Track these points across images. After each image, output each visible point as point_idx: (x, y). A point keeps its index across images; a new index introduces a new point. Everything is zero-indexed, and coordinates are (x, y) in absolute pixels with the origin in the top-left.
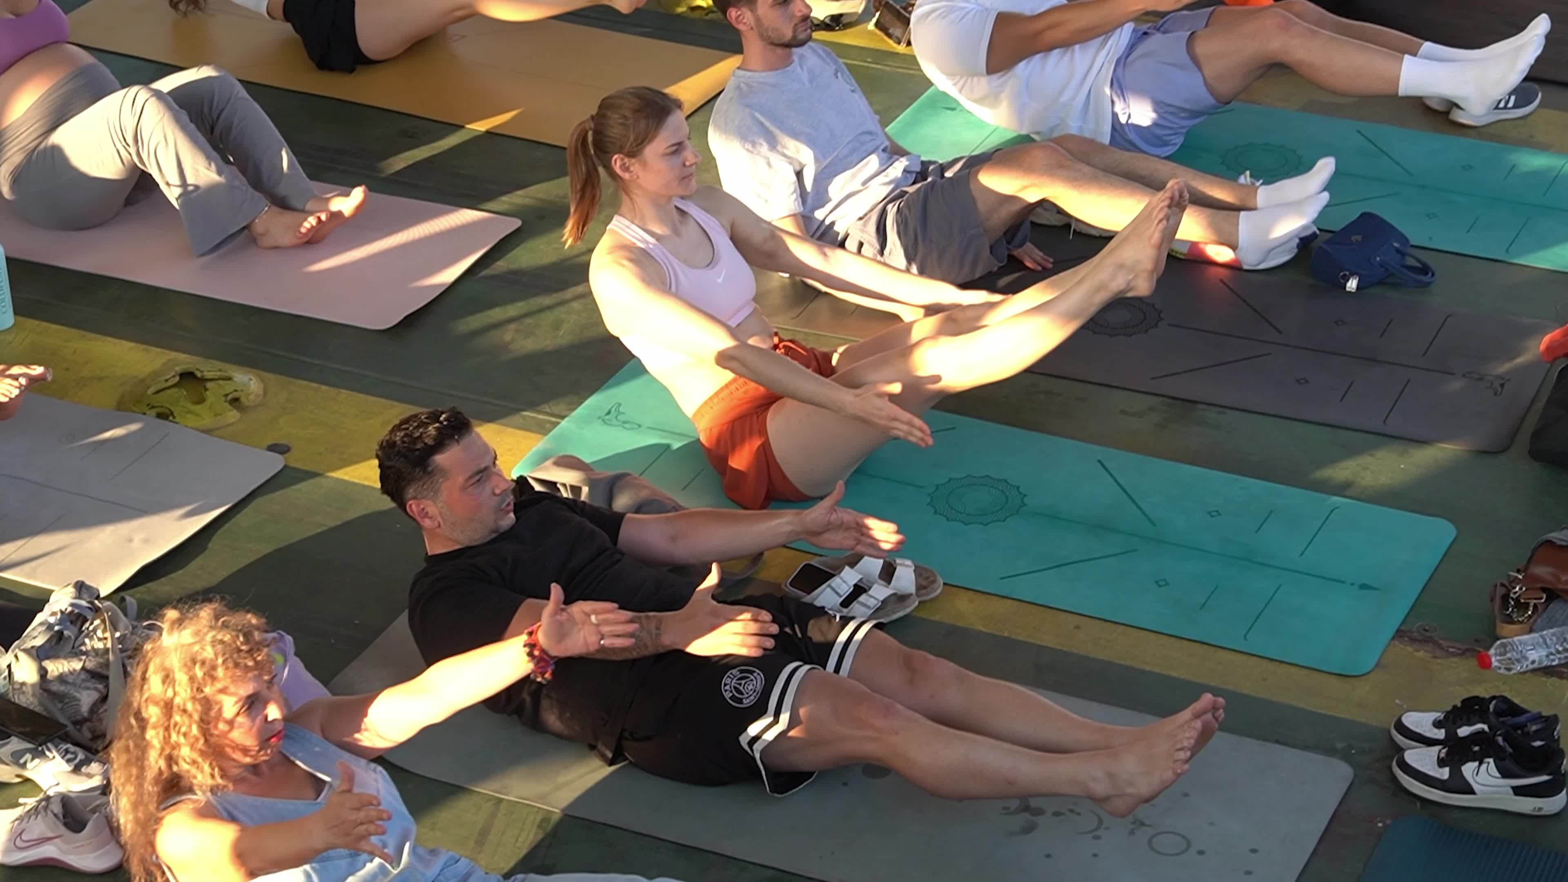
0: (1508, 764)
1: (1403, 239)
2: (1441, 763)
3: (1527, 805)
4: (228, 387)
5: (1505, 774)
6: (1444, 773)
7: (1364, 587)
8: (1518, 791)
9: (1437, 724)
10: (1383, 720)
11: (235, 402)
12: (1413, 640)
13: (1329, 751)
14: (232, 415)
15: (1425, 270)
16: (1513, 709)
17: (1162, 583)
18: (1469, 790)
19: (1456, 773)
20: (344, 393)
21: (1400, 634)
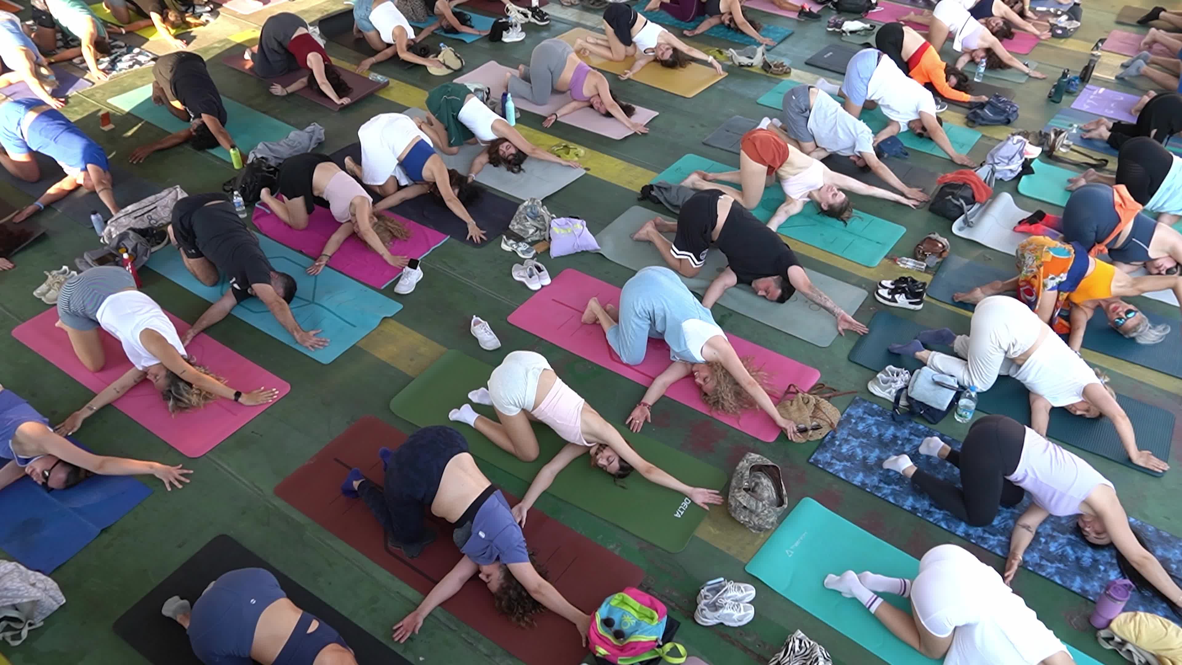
0: (909, 296)
1: (902, 144)
2: (889, 294)
3: (912, 307)
4: (576, 151)
5: (907, 298)
6: (890, 297)
7: (878, 243)
8: (910, 303)
9: (892, 284)
10: (877, 280)
11: (577, 155)
12: (888, 258)
13: (860, 286)
14: (576, 159)
15: (907, 154)
16: (914, 281)
17: (822, 235)
18: (896, 302)
19: (893, 297)
20: (606, 156)
21: (886, 257)
